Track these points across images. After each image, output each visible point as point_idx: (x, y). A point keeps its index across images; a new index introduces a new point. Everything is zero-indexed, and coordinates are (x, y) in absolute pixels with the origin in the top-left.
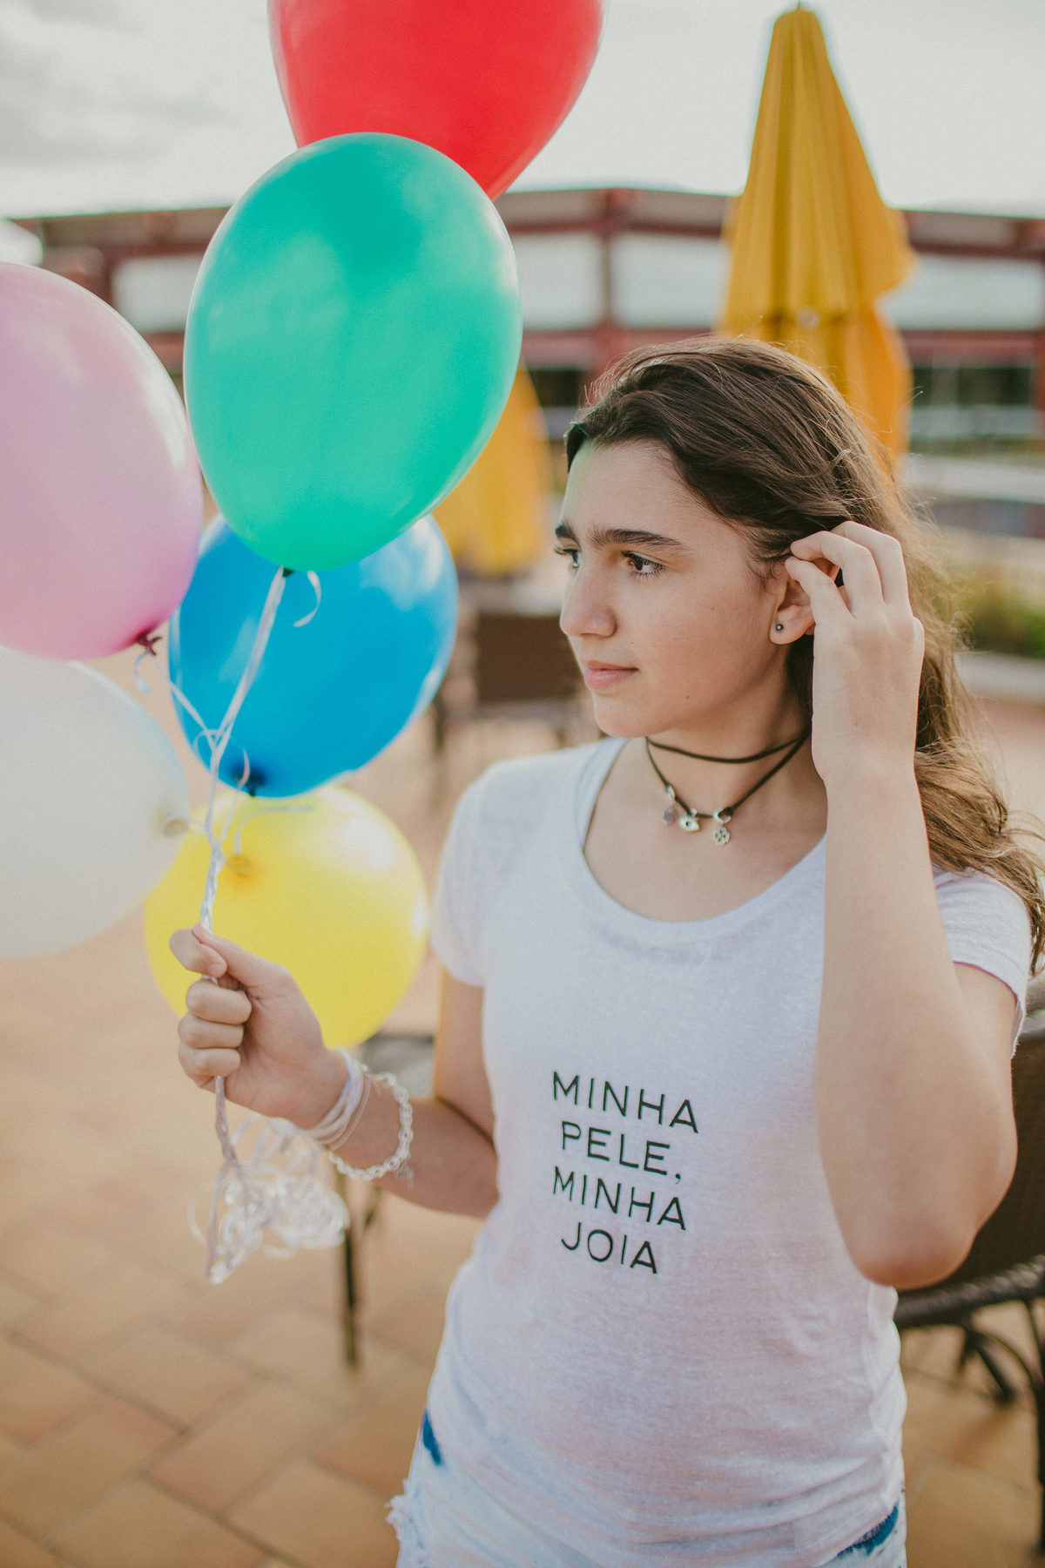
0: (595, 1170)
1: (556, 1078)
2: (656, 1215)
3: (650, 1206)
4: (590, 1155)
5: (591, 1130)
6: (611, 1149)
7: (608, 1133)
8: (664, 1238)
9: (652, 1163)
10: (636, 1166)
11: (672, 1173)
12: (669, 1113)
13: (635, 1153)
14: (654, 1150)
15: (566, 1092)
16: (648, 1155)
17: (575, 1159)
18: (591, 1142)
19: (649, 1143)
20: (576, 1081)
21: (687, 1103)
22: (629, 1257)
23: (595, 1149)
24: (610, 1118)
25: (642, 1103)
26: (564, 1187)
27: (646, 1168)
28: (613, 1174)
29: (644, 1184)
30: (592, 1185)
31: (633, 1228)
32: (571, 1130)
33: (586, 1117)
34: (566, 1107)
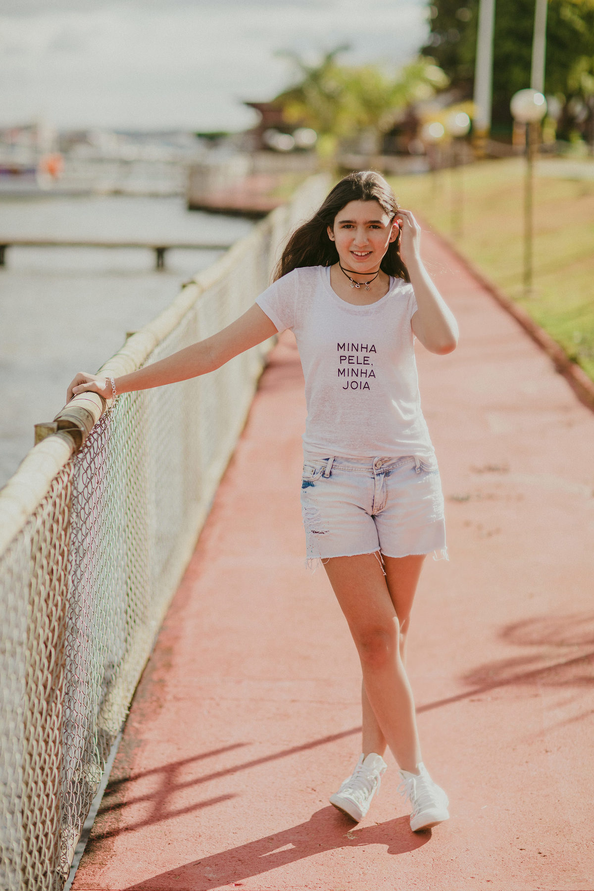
0: (351, 367)
1: (338, 344)
2: (368, 375)
3: (366, 373)
4: (349, 363)
5: (349, 356)
6: (355, 360)
7: (354, 357)
8: (370, 380)
9: (366, 362)
10: (361, 364)
11: (371, 364)
12: (369, 349)
13: (361, 360)
14: (366, 359)
15: (341, 348)
16: (364, 360)
17: (345, 365)
18: (349, 360)
19: (364, 357)
20: (344, 344)
21: (373, 346)
22: (362, 387)
23: (350, 361)
24: (354, 353)
25: (362, 348)
26: (342, 374)
27: (364, 364)
28: (355, 367)
29: (364, 368)
30: (350, 371)
31: (363, 379)
32: (342, 358)
33: (347, 354)
34: (342, 352)
